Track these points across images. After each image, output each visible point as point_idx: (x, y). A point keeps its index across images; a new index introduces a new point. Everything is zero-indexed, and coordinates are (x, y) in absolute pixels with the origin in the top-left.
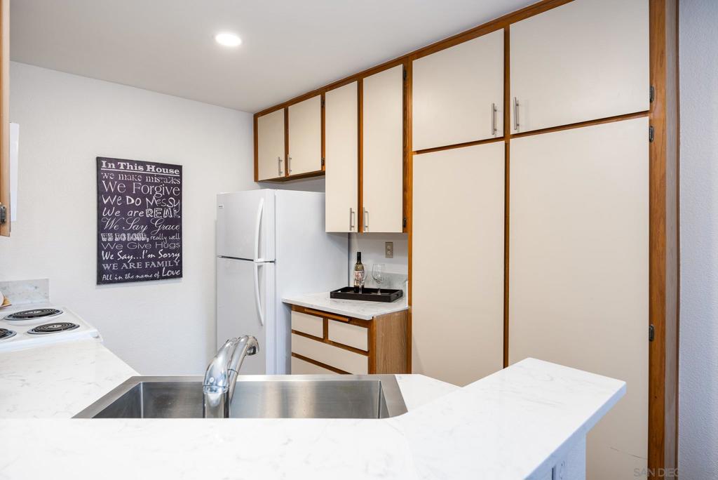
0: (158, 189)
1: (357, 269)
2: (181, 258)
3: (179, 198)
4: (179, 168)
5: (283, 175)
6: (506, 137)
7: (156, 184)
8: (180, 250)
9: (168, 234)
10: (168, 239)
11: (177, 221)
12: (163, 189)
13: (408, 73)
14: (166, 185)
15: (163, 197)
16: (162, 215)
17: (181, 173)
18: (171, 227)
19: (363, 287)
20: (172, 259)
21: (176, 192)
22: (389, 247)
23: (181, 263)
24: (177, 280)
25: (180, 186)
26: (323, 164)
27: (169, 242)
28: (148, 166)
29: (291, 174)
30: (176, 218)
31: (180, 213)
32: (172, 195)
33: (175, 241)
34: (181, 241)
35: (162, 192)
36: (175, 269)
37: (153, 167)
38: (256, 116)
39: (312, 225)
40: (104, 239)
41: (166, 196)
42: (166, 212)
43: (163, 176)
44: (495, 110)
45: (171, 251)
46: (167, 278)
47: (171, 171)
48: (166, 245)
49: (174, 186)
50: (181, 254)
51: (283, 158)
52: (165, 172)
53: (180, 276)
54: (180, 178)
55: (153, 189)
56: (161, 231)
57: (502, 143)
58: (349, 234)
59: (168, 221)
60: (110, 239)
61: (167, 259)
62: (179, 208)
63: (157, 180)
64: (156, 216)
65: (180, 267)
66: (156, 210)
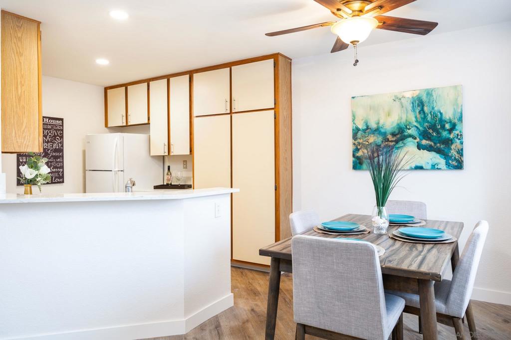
0: (50, 132)
1: (168, 174)
2: (63, 172)
3: (62, 137)
4: (62, 120)
5: (125, 124)
6: (231, 113)
7: (49, 129)
8: (62, 167)
9: (56, 157)
10: (56, 160)
11: (61, 150)
12: (53, 132)
13: (192, 79)
14: (55, 129)
15: (53, 136)
16: (52, 147)
17: (63, 123)
18: (57, 154)
19: (171, 183)
20: (58, 172)
21: (60, 134)
22: (185, 163)
23: (63, 175)
24: (61, 184)
25: (62, 130)
26: (149, 119)
27: (57, 162)
28: (45, 119)
29: (129, 124)
30: (60, 149)
31: (62, 146)
32: (58, 135)
33: (60, 162)
34: (63, 162)
35: (52, 134)
36: (60, 178)
37: (47, 119)
38: (106, 89)
39: (143, 152)
40: (21, 160)
41: (55, 136)
42: (55, 145)
43: (53, 125)
44: (226, 102)
45: (57, 168)
46: (55, 183)
47: (57, 122)
48: (55, 164)
49: (59, 130)
50: (63, 170)
51: (124, 115)
52: (54, 122)
53: (63, 182)
54: (63, 126)
55: (47, 132)
56: (52, 156)
57: (229, 115)
58: (163, 156)
59: (56, 150)
60: (24, 160)
61: (55, 172)
62: (62, 143)
63: (49, 127)
64: (49, 148)
65: (63, 177)
66: (49, 144)
